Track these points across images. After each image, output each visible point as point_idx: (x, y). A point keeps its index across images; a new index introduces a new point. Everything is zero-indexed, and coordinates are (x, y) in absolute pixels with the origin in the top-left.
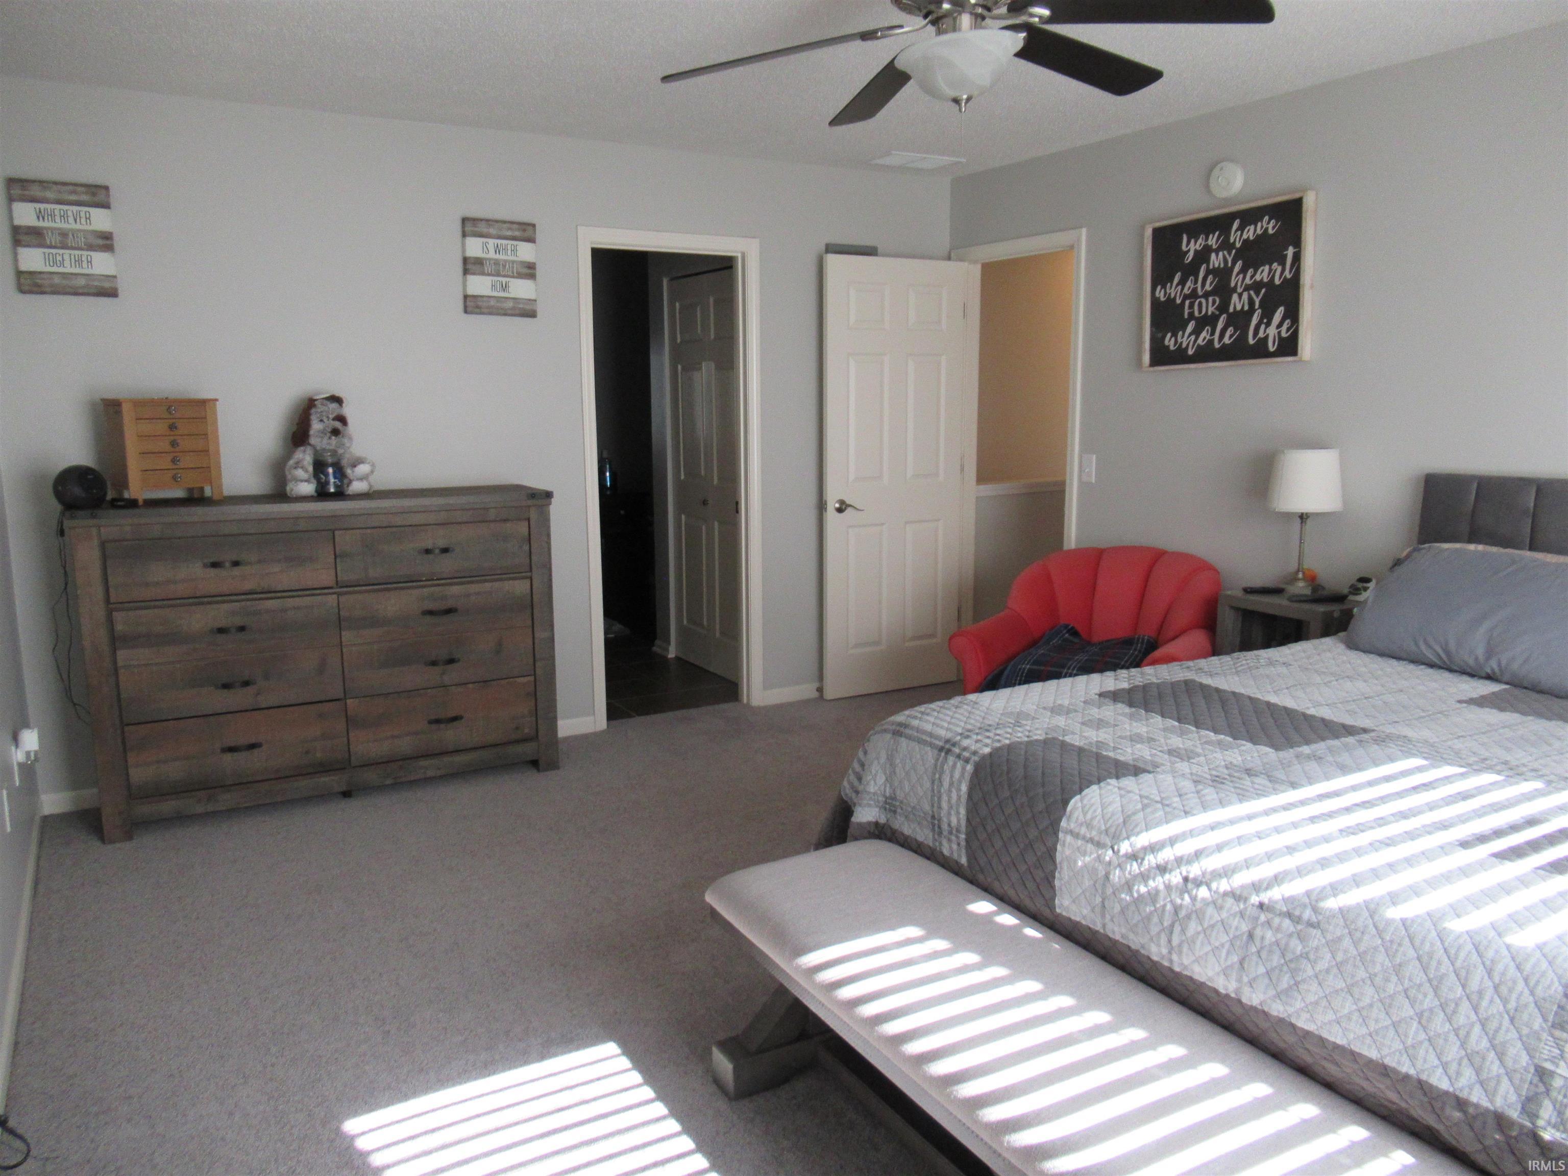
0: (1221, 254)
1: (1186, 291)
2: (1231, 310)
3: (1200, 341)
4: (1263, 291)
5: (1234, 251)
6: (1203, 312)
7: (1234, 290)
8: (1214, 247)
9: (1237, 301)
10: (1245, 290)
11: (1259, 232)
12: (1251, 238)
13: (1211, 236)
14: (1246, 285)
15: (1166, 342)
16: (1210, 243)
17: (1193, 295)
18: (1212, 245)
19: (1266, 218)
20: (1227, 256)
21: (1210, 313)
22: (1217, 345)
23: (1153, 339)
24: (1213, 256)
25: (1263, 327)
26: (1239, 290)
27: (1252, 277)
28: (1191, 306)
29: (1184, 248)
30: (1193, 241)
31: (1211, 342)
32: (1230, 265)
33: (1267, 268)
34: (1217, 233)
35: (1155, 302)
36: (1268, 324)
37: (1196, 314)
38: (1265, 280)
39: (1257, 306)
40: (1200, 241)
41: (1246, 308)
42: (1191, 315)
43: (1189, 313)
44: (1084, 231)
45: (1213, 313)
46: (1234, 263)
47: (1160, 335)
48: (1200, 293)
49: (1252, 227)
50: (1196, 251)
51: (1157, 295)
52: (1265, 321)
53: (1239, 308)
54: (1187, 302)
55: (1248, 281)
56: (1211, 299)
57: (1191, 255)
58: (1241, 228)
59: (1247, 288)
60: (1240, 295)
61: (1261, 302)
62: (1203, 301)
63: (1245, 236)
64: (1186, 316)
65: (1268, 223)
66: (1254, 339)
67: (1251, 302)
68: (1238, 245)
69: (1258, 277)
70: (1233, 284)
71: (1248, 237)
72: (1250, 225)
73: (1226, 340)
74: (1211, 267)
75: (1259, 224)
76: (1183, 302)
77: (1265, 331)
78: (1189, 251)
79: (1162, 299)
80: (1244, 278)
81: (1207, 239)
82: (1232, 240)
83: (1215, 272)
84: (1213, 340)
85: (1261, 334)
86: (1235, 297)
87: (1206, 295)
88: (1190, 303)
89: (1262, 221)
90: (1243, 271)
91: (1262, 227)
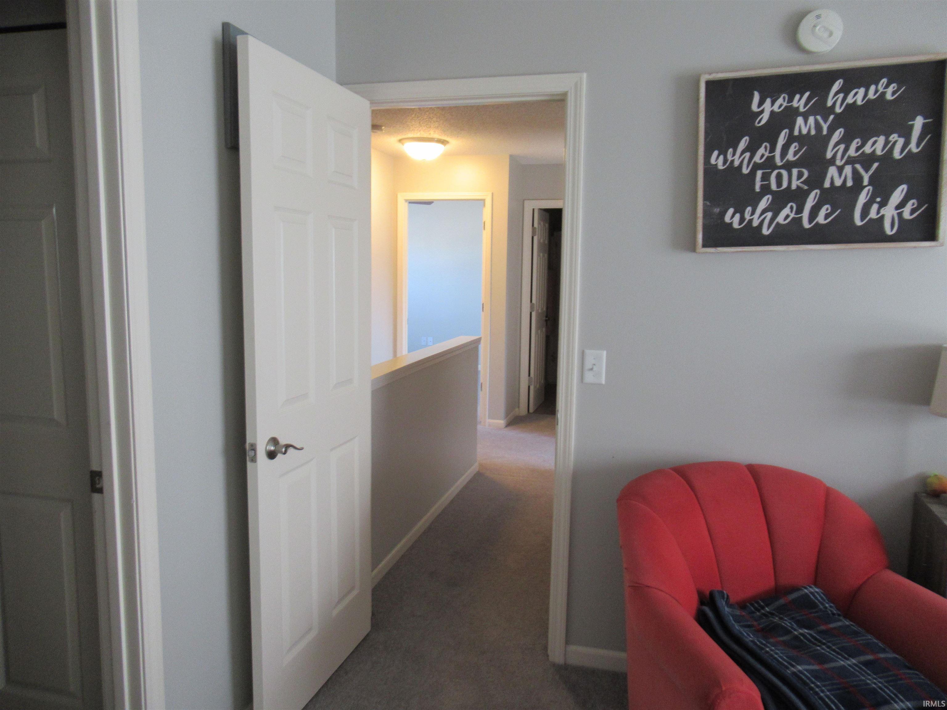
0: (811, 120)
1: (757, 159)
2: (827, 184)
3: (780, 219)
4: (876, 165)
5: (832, 117)
6: (785, 185)
7: (832, 161)
8: (802, 109)
9: (836, 175)
10: (847, 163)
11: (871, 95)
12: (859, 103)
13: (797, 97)
14: (849, 157)
15: (727, 219)
16: (795, 104)
17: (769, 164)
18: (798, 108)
19: (884, 81)
20: (821, 122)
21: (794, 187)
22: (806, 225)
23: (707, 214)
24: (800, 120)
25: (875, 207)
26: (839, 163)
27: (858, 149)
28: (766, 177)
29: (754, 107)
30: (768, 101)
31: (798, 221)
32: (825, 132)
33: (881, 140)
34: (807, 94)
35: (710, 170)
36: (883, 204)
37: (774, 187)
38: (879, 152)
39: (866, 182)
40: (780, 101)
41: (850, 183)
42: (766, 189)
43: (762, 186)
44: (585, 75)
45: (798, 187)
46: (832, 130)
47: (717, 210)
48: (778, 161)
49: (862, 91)
50: (772, 112)
51: (713, 161)
52: (878, 200)
53: (838, 182)
54: (759, 173)
55: (852, 152)
56: (795, 171)
57: (765, 117)
58: (845, 90)
59: (851, 161)
60: (840, 170)
61: (871, 178)
62: (784, 173)
63: (850, 100)
64: (758, 189)
65: (887, 86)
66: (862, 219)
67: (857, 177)
68: (838, 110)
69: (868, 149)
70: (829, 155)
71: (855, 102)
72: (859, 88)
73: (821, 219)
74: (796, 133)
75: (873, 88)
76: (753, 173)
77: (878, 213)
78: (762, 112)
79: (721, 167)
80: (846, 150)
81: (791, 100)
82: (830, 103)
83: (802, 139)
84: (800, 219)
85: (873, 214)
86: (832, 171)
87: (788, 166)
88: (763, 173)
89: (877, 84)
90: (846, 140)
91: (876, 91)
